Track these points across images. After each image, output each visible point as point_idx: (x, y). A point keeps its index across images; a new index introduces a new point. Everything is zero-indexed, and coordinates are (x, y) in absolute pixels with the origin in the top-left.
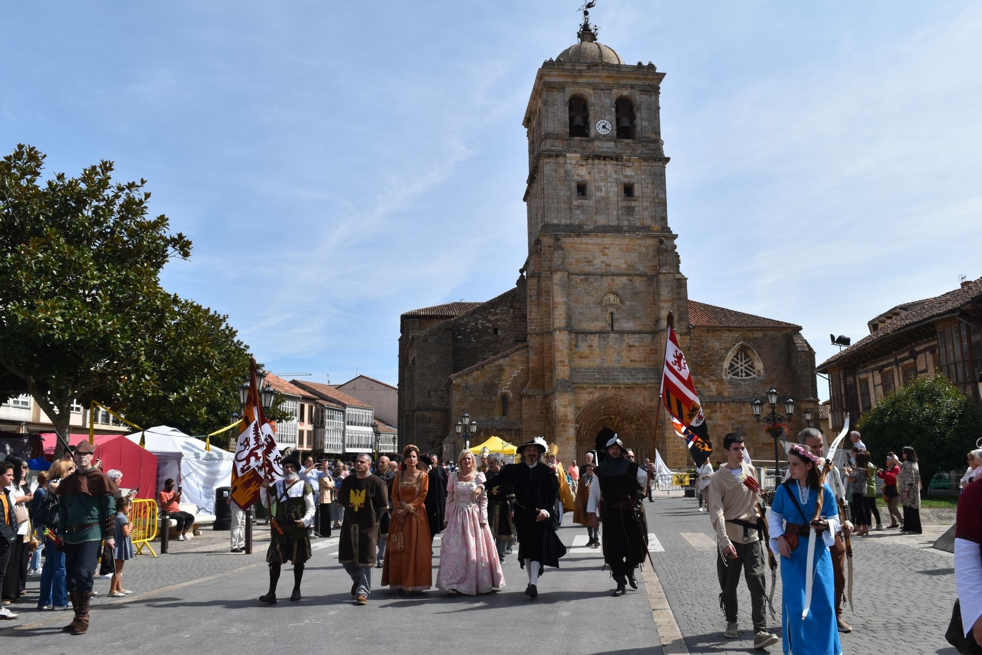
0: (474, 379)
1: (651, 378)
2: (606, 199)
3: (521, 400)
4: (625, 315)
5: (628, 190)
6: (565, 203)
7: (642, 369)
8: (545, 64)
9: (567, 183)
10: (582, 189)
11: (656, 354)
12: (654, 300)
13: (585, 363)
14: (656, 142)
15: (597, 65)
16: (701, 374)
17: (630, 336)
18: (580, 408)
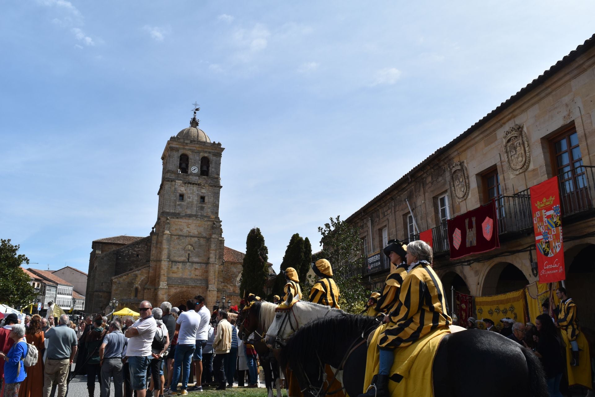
0: (123, 280)
1: (203, 284)
2: (192, 203)
3: (144, 290)
4: (195, 255)
5: (203, 198)
6: (173, 203)
7: (200, 279)
8: (171, 138)
9: (175, 194)
10: (182, 196)
11: (207, 273)
12: (209, 249)
13: (175, 275)
14: (217, 179)
15: (195, 141)
16: (226, 283)
17: (196, 264)
18: (170, 295)
